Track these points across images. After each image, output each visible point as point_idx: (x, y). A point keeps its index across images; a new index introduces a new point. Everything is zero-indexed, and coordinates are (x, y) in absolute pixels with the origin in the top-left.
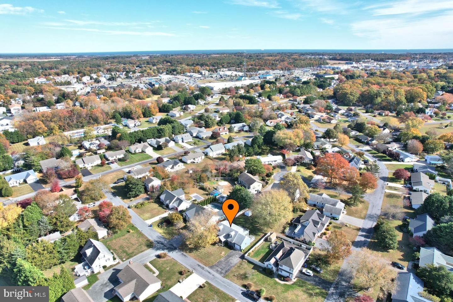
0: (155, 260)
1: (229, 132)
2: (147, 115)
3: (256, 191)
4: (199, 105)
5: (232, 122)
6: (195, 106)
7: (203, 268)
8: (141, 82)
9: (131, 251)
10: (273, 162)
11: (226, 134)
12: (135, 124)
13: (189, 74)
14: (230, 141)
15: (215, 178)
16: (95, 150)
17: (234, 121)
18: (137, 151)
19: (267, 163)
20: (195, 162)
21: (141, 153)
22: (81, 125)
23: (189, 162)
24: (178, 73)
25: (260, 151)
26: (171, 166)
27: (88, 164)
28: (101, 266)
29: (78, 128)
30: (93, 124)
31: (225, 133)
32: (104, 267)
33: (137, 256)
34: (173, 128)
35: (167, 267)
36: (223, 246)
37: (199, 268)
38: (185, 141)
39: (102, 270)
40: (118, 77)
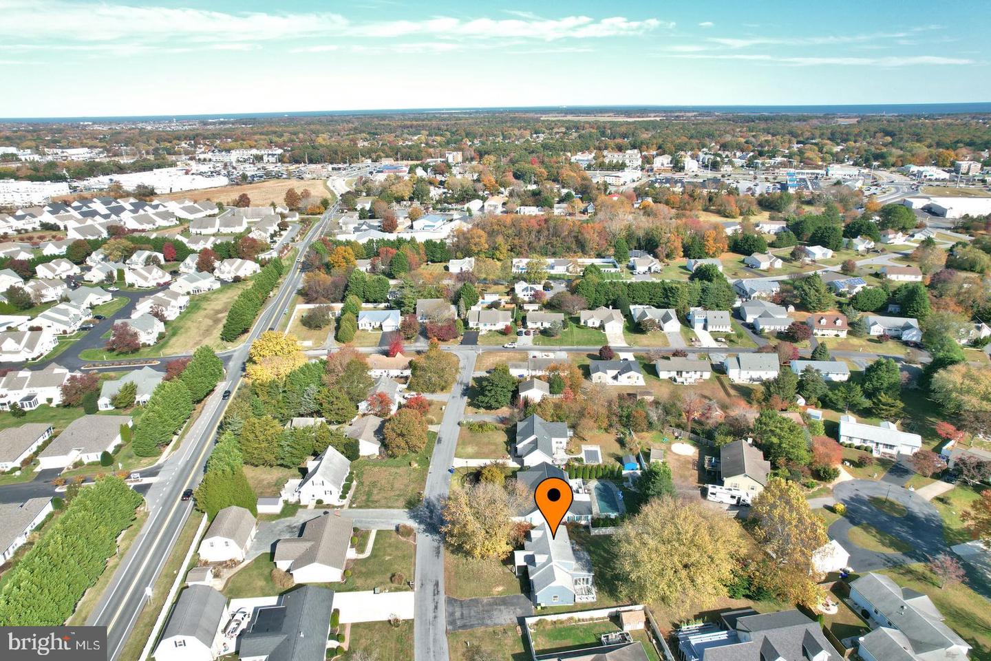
0: (389, 531)
1: (849, 333)
2: (692, 252)
3: (733, 497)
4: (849, 251)
5: (890, 309)
6: (830, 253)
7: (436, 592)
8: (766, 178)
9: (375, 498)
10: (881, 447)
11: (837, 335)
12: (650, 269)
13: (914, 169)
14: (818, 355)
15: (675, 429)
16: (524, 302)
17: (898, 310)
18: (590, 324)
19: (857, 443)
20: (679, 380)
21: (595, 328)
22: (553, 250)
23: (664, 375)
24: (885, 165)
25: (867, 403)
26: (615, 372)
27: (485, 325)
28: (317, 498)
29: (546, 254)
30: (575, 252)
31: (835, 332)
32: (319, 502)
33: (377, 510)
34: (703, 291)
35: (390, 555)
36: (517, 577)
37: (430, 588)
38: (710, 328)
39: (312, 504)
40: (726, 163)
